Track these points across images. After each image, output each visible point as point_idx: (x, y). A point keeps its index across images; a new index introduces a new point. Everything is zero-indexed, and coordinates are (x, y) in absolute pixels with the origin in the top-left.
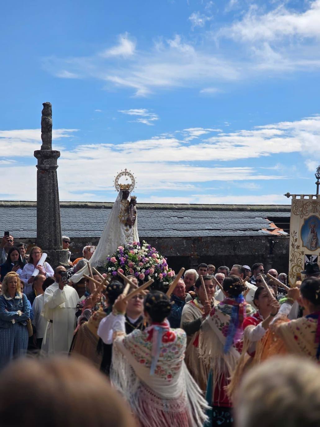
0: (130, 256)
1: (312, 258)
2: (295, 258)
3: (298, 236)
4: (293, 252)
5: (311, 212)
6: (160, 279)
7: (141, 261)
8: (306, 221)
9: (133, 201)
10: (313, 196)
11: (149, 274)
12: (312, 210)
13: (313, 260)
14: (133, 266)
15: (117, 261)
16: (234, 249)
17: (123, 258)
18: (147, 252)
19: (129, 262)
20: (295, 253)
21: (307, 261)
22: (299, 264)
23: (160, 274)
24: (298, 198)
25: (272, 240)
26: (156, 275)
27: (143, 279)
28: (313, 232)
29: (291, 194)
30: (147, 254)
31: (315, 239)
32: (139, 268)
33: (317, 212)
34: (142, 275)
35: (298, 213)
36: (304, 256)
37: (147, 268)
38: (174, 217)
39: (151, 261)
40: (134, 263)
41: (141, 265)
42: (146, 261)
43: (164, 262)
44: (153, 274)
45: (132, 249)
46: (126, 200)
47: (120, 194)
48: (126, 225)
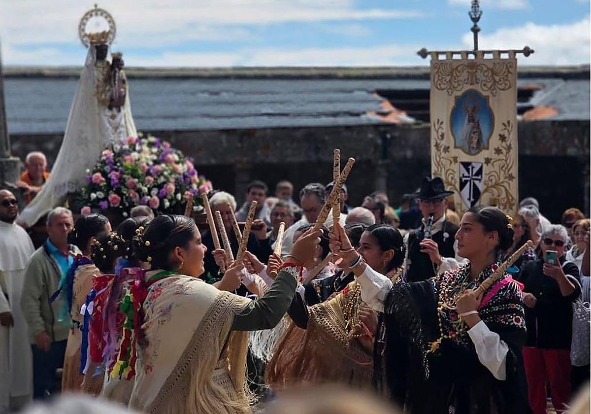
0: (127, 169)
1: (473, 168)
2: (443, 170)
3: (446, 128)
4: (438, 159)
5: (467, 84)
6: (186, 203)
7: (148, 173)
8: (459, 101)
9: (118, 62)
10: (468, 53)
11: (165, 197)
12: (468, 79)
13: (475, 171)
14: (135, 186)
15: (104, 179)
16: (317, 150)
17: (114, 172)
18: (156, 154)
19: (126, 180)
20: (442, 159)
21: (463, 175)
22: (450, 179)
23: (186, 192)
24: (442, 57)
25: (386, 132)
26: (179, 196)
27: (157, 206)
28: (471, 120)
29: (429, 50)
30: (155, 157)
31: (477, 134)
32: (145, 189)
33: (478, 83)
34: (154, 200)
35: (443, 86)
36: (457, 164)
37: (160, 187)
38: (203, 92)
39: (165, 170)
40: (136, 180)
41: (149, 181)
42: (157, 173)
43: (189, 169)
44: (173, 195)
45: (128, 152)
46: (103, 62)
47: (91, 51)
48: (110, 108)
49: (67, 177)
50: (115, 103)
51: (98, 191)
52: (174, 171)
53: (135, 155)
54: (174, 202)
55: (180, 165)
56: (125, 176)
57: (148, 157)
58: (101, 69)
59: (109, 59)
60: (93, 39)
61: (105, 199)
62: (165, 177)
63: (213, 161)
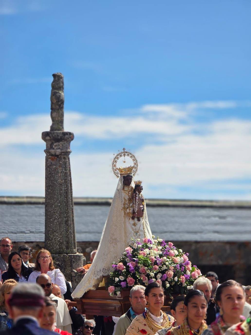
0: (140, 259)
6: (181, 284)
7: (156, 263)
9: (138, 187)
11: (166, 280)
14: (145, 272)
15: (125, 267)
17: (132, 262)
18: (161, 250)
19: (140, 267)
23: (181, 277)
26: (176, 279)
30: (161, 253)
32: (152, 274)
37: (163, 272)
39: (167, 261)
40: (146, 268)
41: (156, 269)
42: (161, 263)
43: (185, 260)
44: (172, 279)
45: (142, 249)
46: (129, 187)
47: (120, 180)
48: (133, 218)
50: (137, 215)
51: (121, 275)
52: (174, 262)
53: (147, 251)
54: (173, 283)
55: (178, 257)
56: (139, 265)
57: (156, 252)
58: (127, 192)
59: (133, 185)
60: (121, 171)
61: (125, 280)
62: (167, 266)
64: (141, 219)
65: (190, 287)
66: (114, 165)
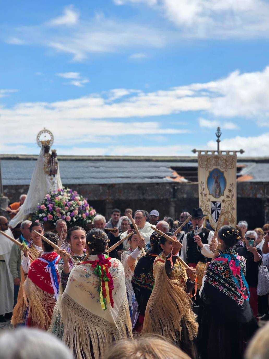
0: (56, 203)
1: (217, 204)
2: (204, 205)
3: (205, 186)
4: (202, 199)
5: (214, 165)
6: (83, 219)
7: (66, 205)
8: (211, 173)
9: (54, 154)
10: (214, 151)
11: (74, 216)
12: (215, 163)
13: (218, 205)
14: (60, 211)
15: (46, 208)
16: (143, 194)
17: (51, 204)
18: (70, 196)
19: (56, 208)
20: (204, 200)
21: (213, 207)
22: (207, 209)
23: (83, 214)
25: (175, 186)
26: (80, 216)
27: (69, 220)
28: (216, 182)
29: (197, 149)
30: (70, 198)
31: (219, 189)
32: (64, 212)
33: (219, 165)
34: (68, 218)
35: (204, 166)
36: (210, 202)
37: (71, 211)
38: (91, 167)
39: (74, 204)
40: (60, 208)
41: (66, 209)
42: (70, 205)
43: (85, 203)
44: (77, 216)
45: (57, 195)
46: (47, 154)
47: (42, 149)
48: (50, 175)
49: (30, 206)
50: (53, 173)
51: (43, 213)
52: (78, 204)
53: (60, 197)
54: (78, 219)
55: (81, 201)
56: (55, 206)
57: (66, 198)
58: (46, 157)
59: (50, 152)
60: (43, 143)
61: (46, 216)
62: (74, 207)
63: (96, 199)
64: (56, 175)
65: (89, 221)
66: (38, 139)
